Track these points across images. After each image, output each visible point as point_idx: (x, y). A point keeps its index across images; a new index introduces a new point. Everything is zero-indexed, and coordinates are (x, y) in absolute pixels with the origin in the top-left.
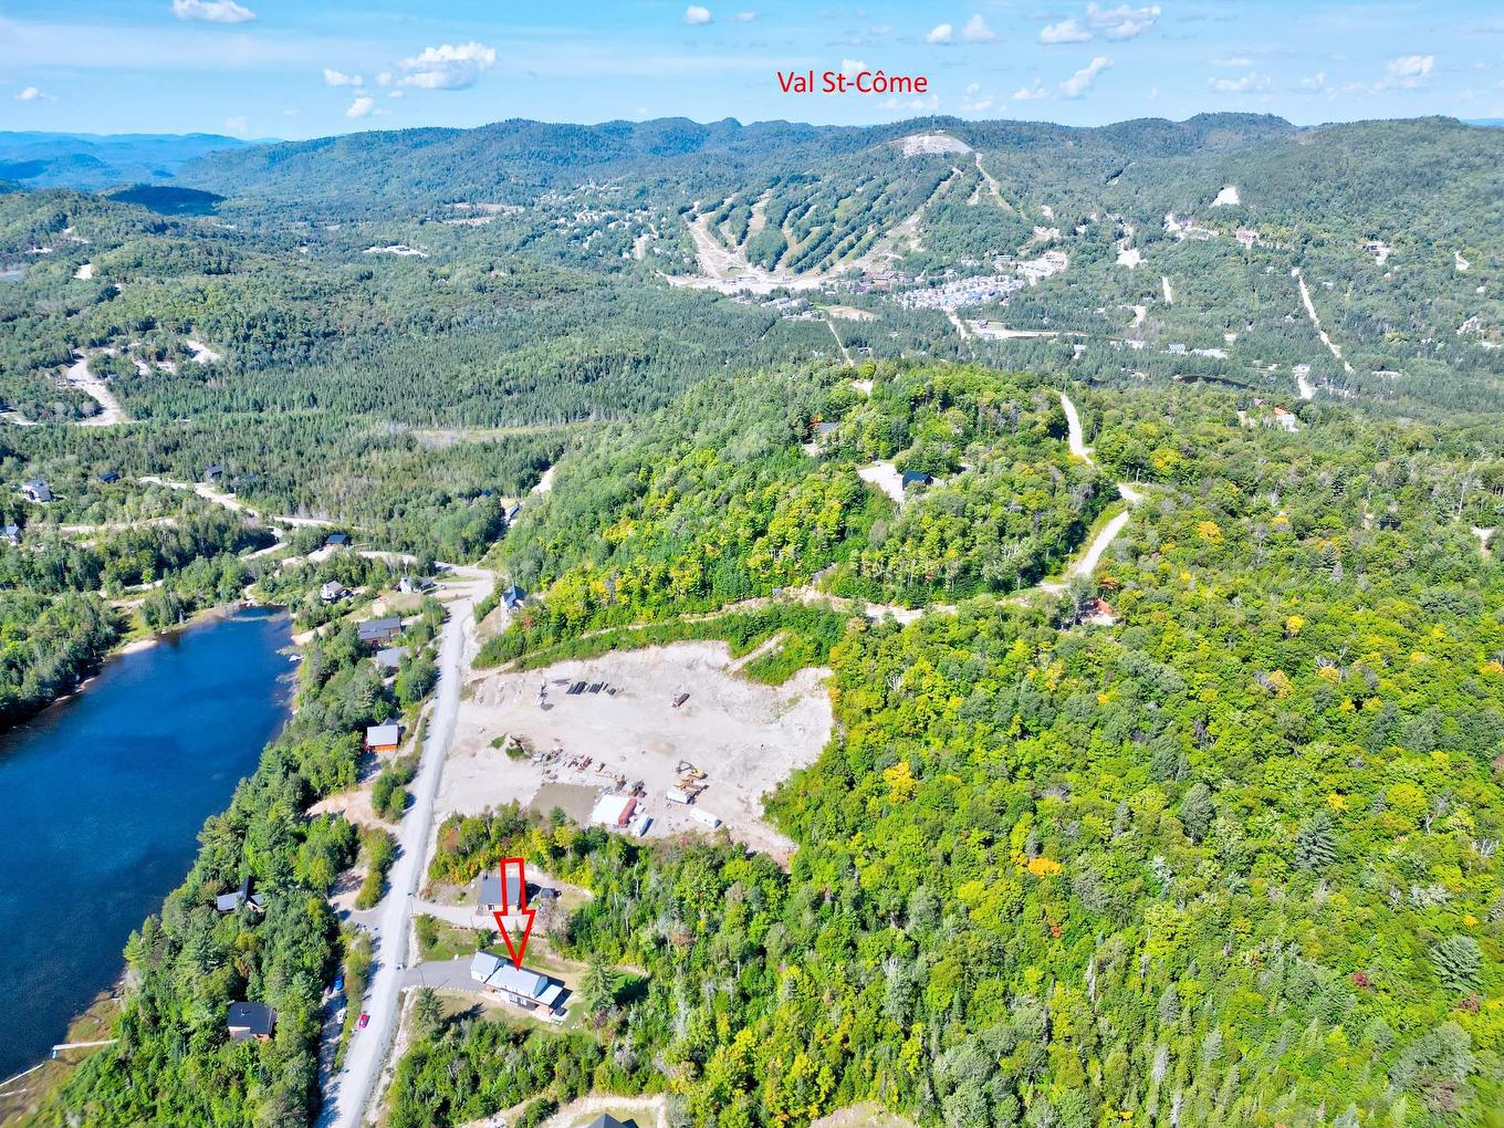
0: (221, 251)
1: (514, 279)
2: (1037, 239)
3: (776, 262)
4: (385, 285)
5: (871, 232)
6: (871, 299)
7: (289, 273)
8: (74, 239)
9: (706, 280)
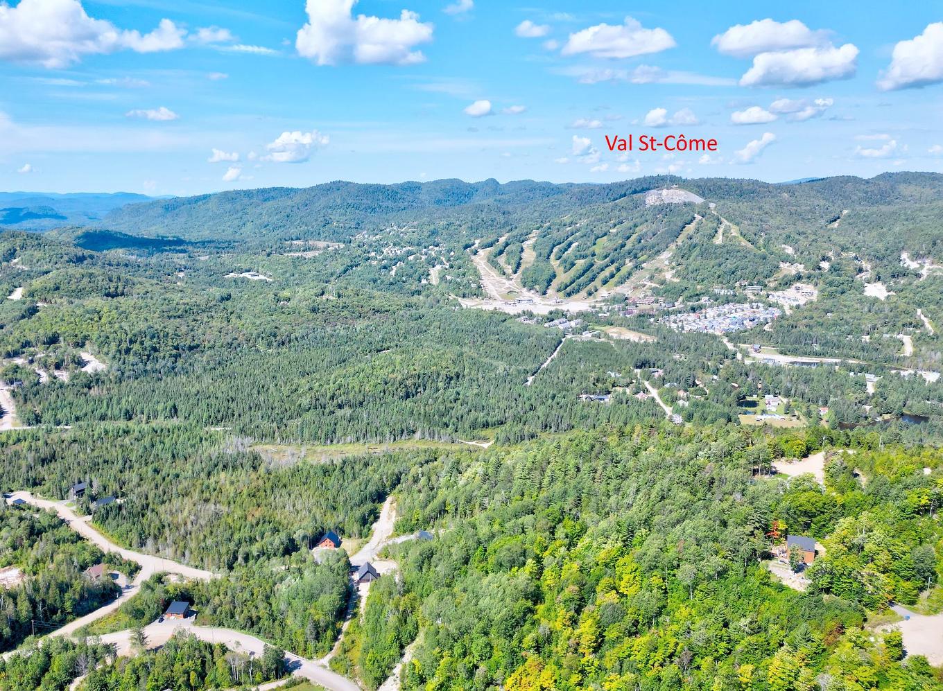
0: (119, 279)
1: (341, 302)
2: (785, 272)
3: (547, 288)
4: (240, 306)
5: (630, 264)
6: (641, 322)
7: (167, 296)
8: (18, 266)
9: (491, 301)
